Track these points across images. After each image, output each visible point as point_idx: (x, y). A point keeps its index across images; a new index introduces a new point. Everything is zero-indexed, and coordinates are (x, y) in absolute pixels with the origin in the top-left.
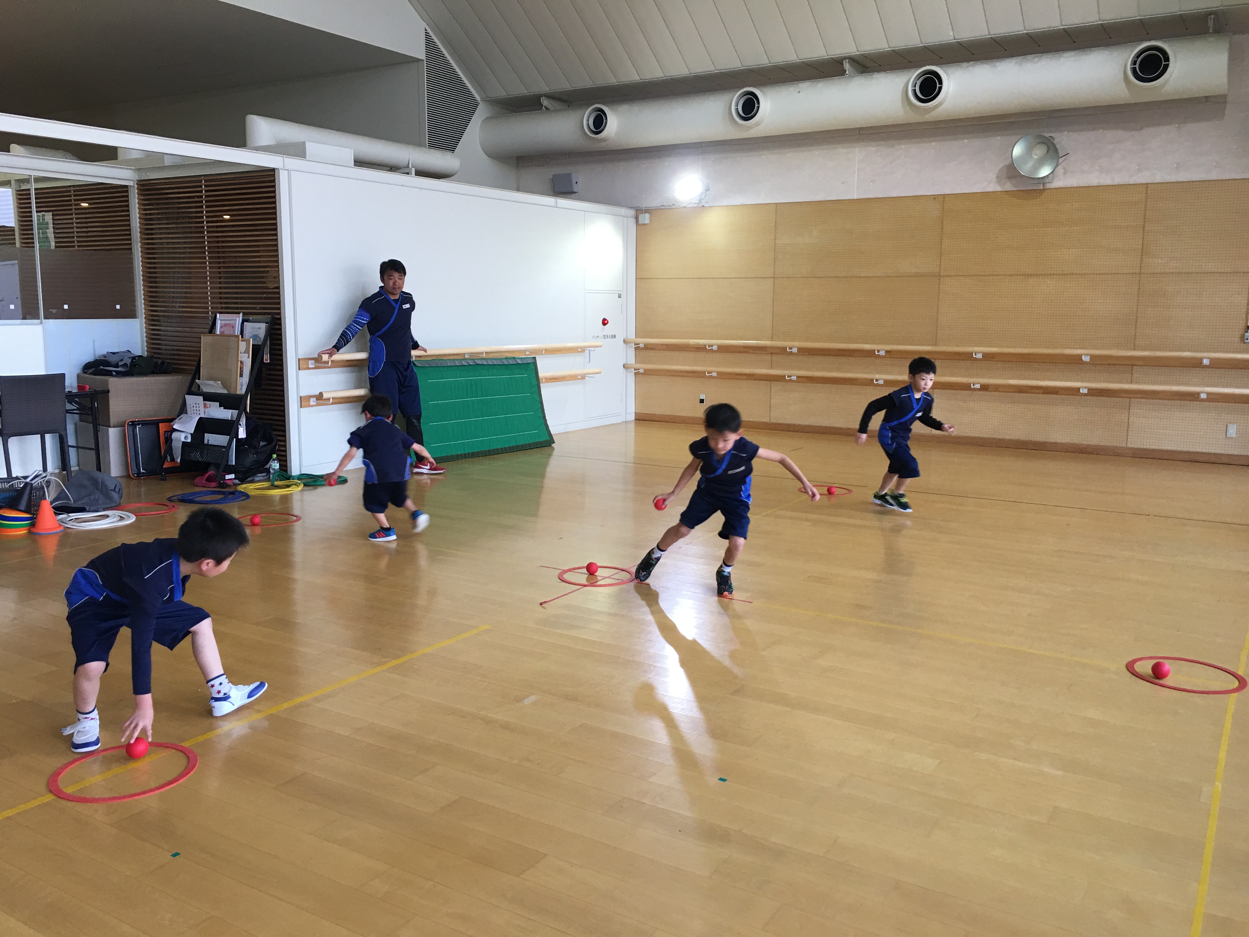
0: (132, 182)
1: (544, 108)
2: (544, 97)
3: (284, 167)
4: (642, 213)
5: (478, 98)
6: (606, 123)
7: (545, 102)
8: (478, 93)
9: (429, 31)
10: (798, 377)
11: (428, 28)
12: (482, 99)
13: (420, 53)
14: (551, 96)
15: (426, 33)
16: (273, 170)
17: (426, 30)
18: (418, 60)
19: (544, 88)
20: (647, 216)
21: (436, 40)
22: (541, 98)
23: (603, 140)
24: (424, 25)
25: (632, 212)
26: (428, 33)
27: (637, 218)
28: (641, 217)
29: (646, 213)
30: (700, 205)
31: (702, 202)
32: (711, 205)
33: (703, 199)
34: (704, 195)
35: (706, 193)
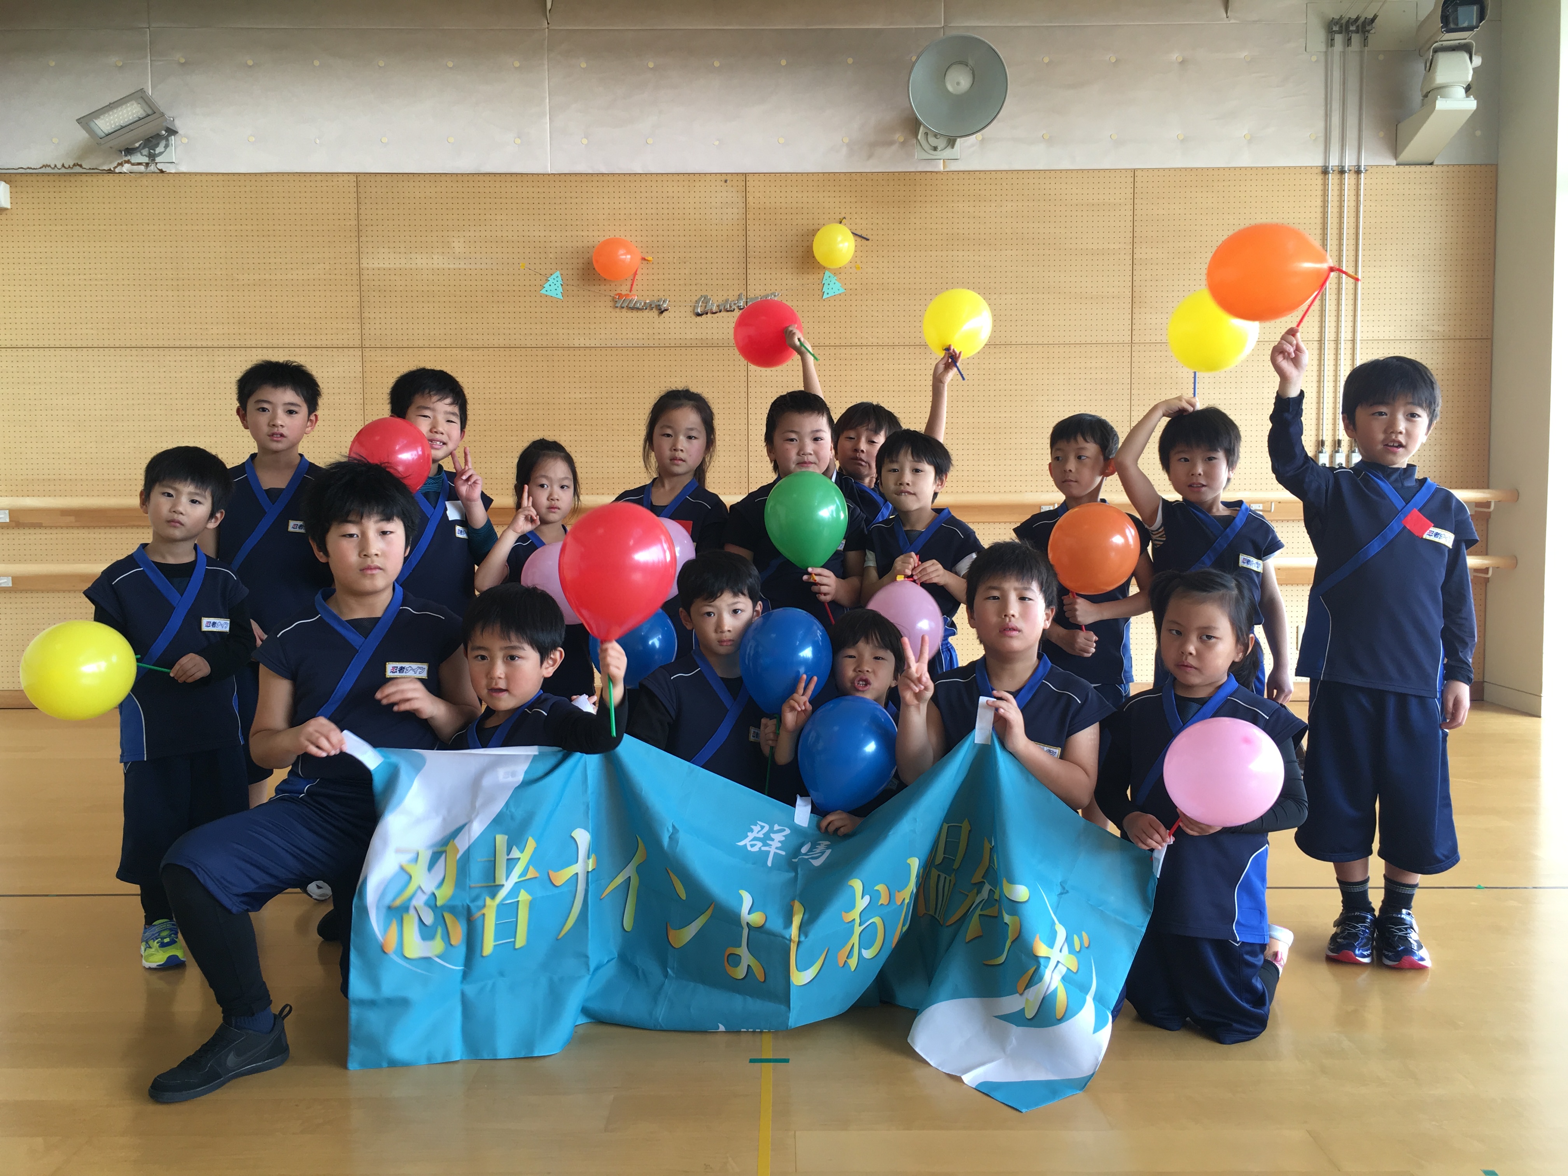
20: (4, 189)
30: (152, 168)
31: (158, 160)
32: (183, 169)
33: (161, 154)
34: (163, 144)
35: (167, 140)
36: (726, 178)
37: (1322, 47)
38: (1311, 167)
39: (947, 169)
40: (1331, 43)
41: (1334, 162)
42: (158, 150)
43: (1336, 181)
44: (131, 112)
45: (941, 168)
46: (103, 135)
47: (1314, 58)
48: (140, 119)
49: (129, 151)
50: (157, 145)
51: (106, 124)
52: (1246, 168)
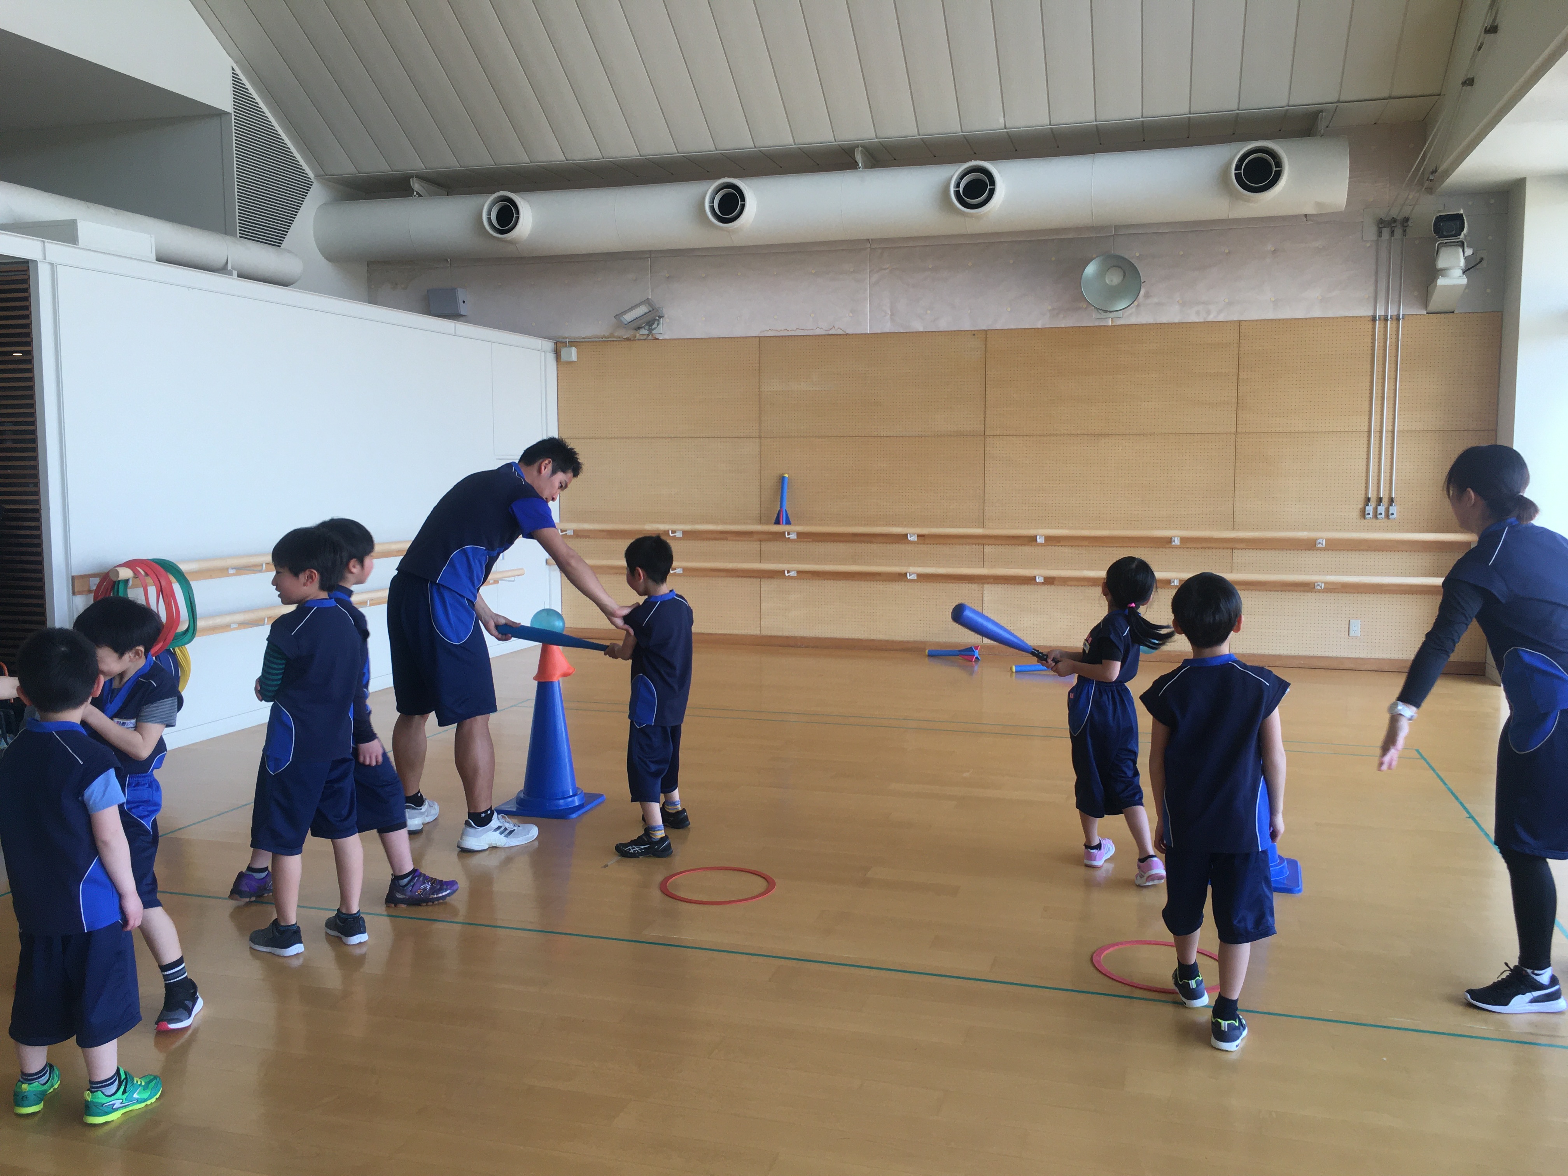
1: (415, 193)
2: (415, 179)
3: (45, 259)
4: (566, 346)
5: (311, 175)
6: (518, 218)
7: (416, 185)
8: (312, 169)
9: (238, 71)
10: (798, 572)
11: (236, 67)
12: (317, 176)
13: (227, 103)
14: (423, 178)
15: (233, 73)
16: (26, 262)
17: (233, 69)
18: (220, 114)
19: (417, 165)
20: (574, 350)
21: (248, 86)
22: (411, 179)
23: (512, 242)
24: (230, 62)
25: (549, 345)
26: (237, 75)
27: (557, 353)
28: (564, 352)
29: (571, 346)
30: (650, 337)
31: (653, 332)
32: (666, 337)
33: (655, 328)
34: (656, 323)
35: (659, 321)
36: (974, 333)
37: (1374, 237)
38: (1365, 317)
39: (1114, 324)
40: (1380, 234)
41: (1380, 312)
42: (653, 327)
43: (1382, 326)
44: (642, 310)
45: (1110, 324)
46: (626, 323)
47: (1368, 245)
48: (646, 314)
49: (639, 328)
50: (653, 324)
51: (628, 317)
52: (1318, 318)
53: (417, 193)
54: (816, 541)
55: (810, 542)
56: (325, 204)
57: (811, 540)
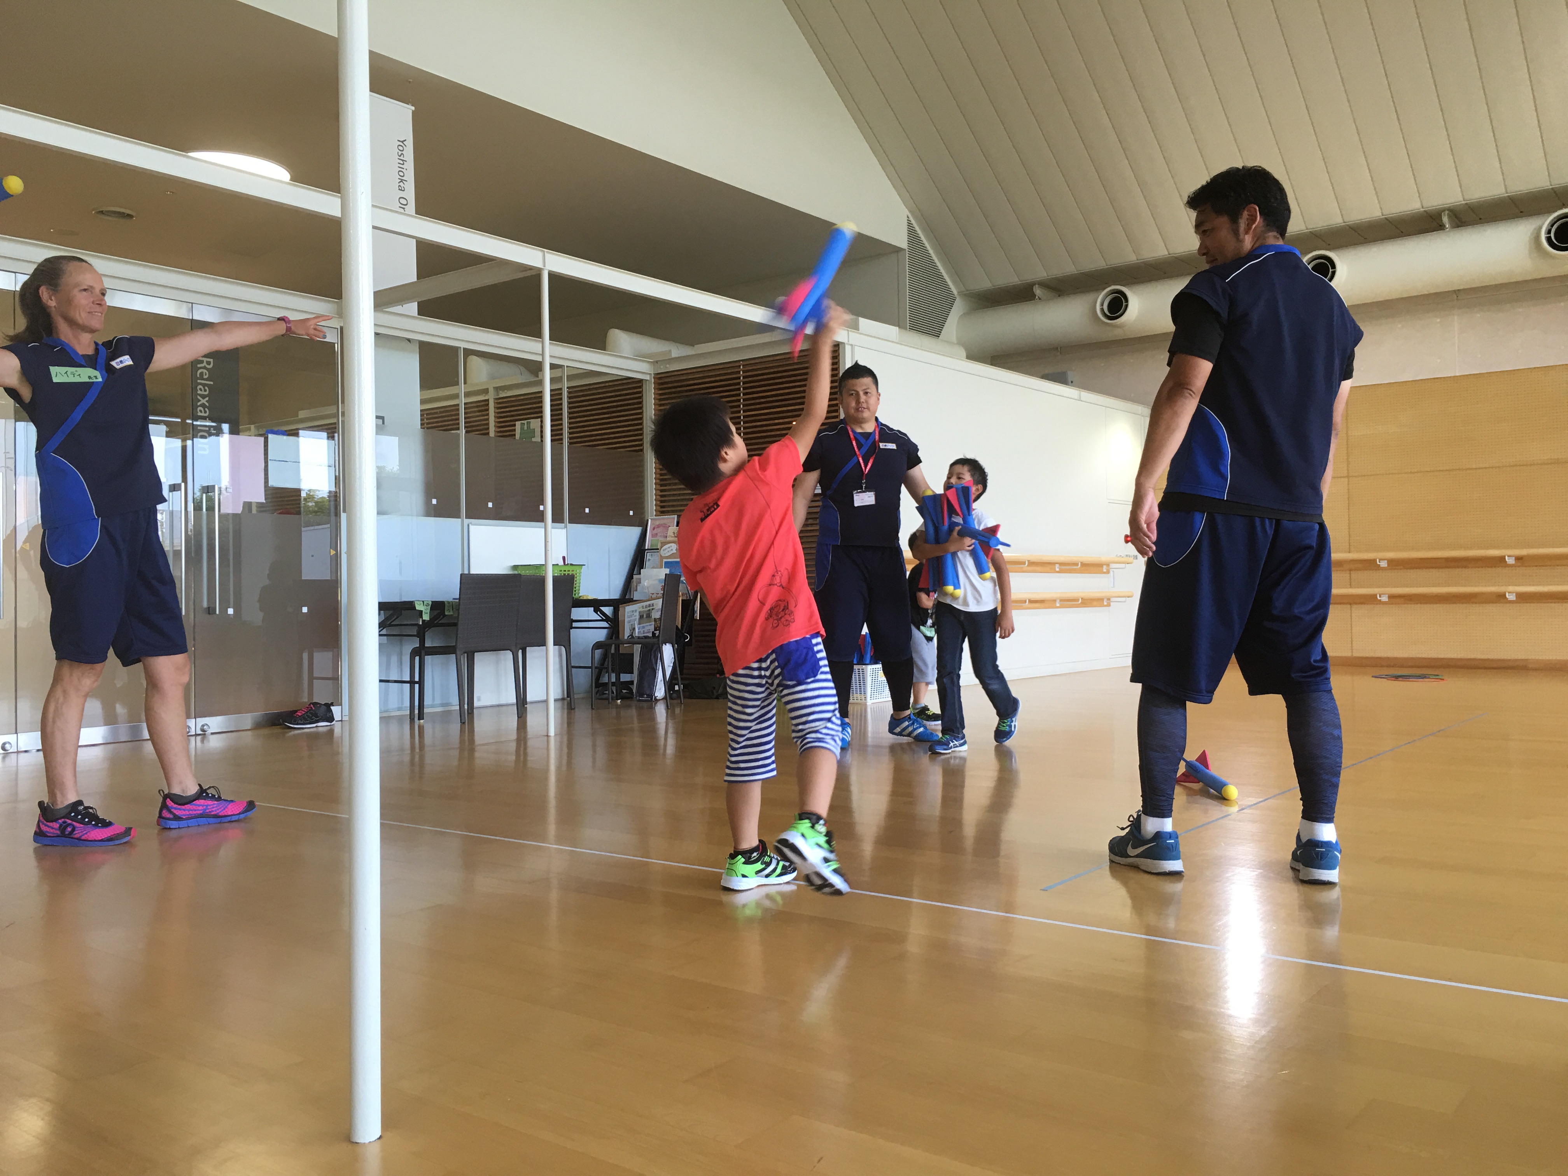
0: (649, 376)
1: (1037, 297)
2: (1037, 286)
3: (848, 342)
5: (955, 292)
6: (1127, 305)
7: (1038, 291)
9: (911, 218)
10: (1390, 596)
11: (910, 216)
12: (961, 295)
13: (901, 241)
14: (1044, 285)
15: (908, 220)
17: (908, 217)
18: (898, 250)
19: (1041, 274)
21: (918, 229)
22: (1034, 287)
23: (1120, 326)
24: (906, 212)
26: (911, 221)
53: (1038, 297)
54: (1407, 569)
55: (1401, 569)
56: (964, 314)
57: (1402, 567)
